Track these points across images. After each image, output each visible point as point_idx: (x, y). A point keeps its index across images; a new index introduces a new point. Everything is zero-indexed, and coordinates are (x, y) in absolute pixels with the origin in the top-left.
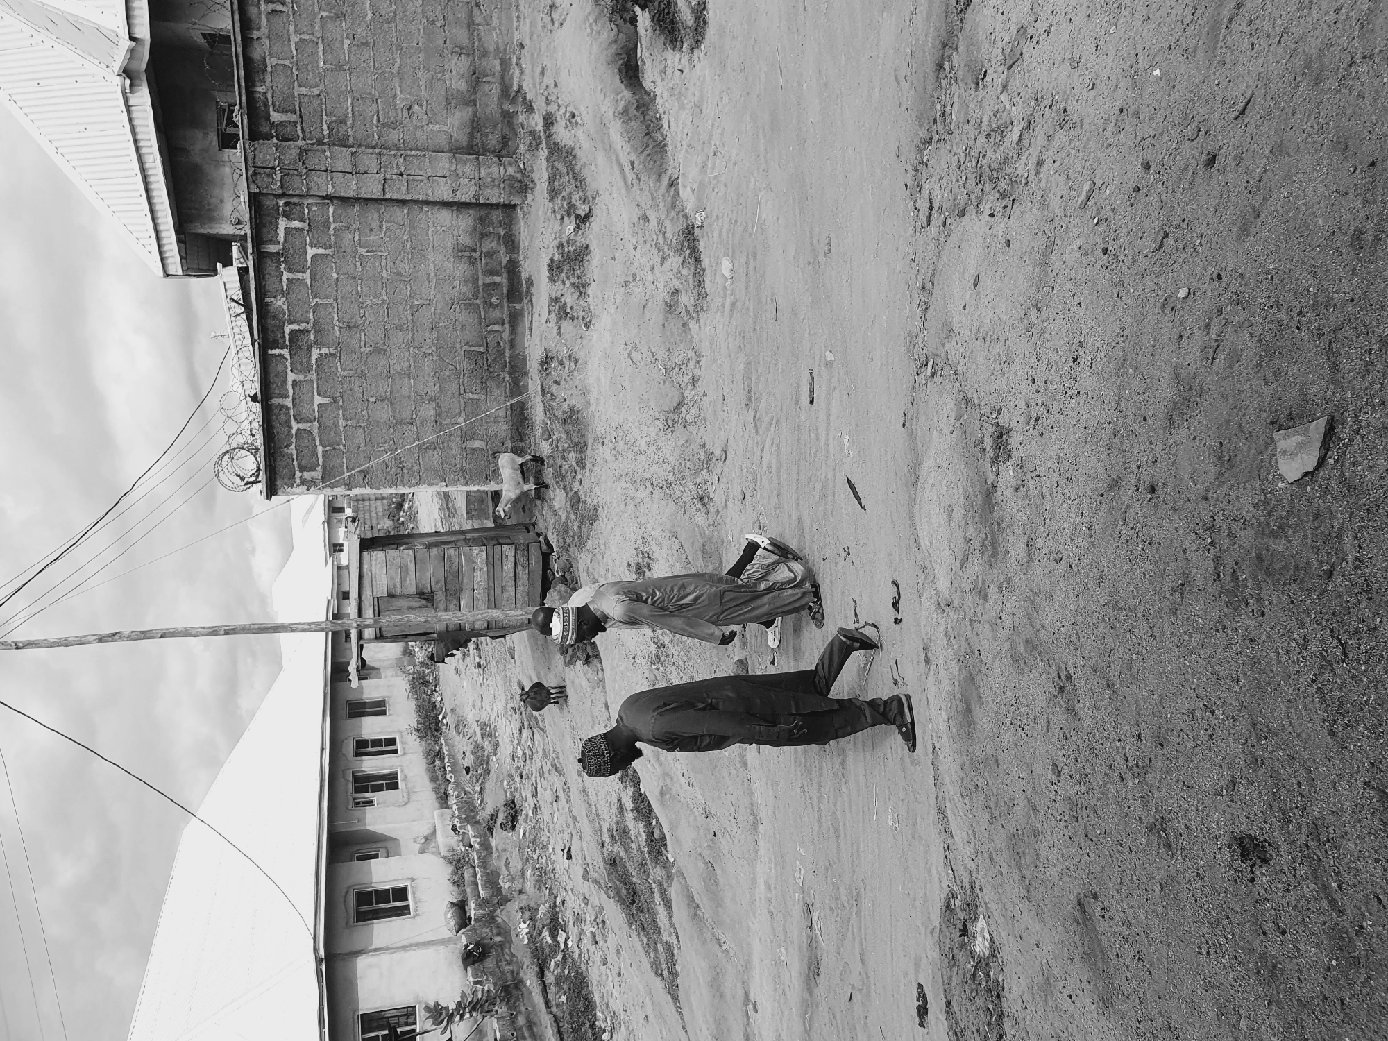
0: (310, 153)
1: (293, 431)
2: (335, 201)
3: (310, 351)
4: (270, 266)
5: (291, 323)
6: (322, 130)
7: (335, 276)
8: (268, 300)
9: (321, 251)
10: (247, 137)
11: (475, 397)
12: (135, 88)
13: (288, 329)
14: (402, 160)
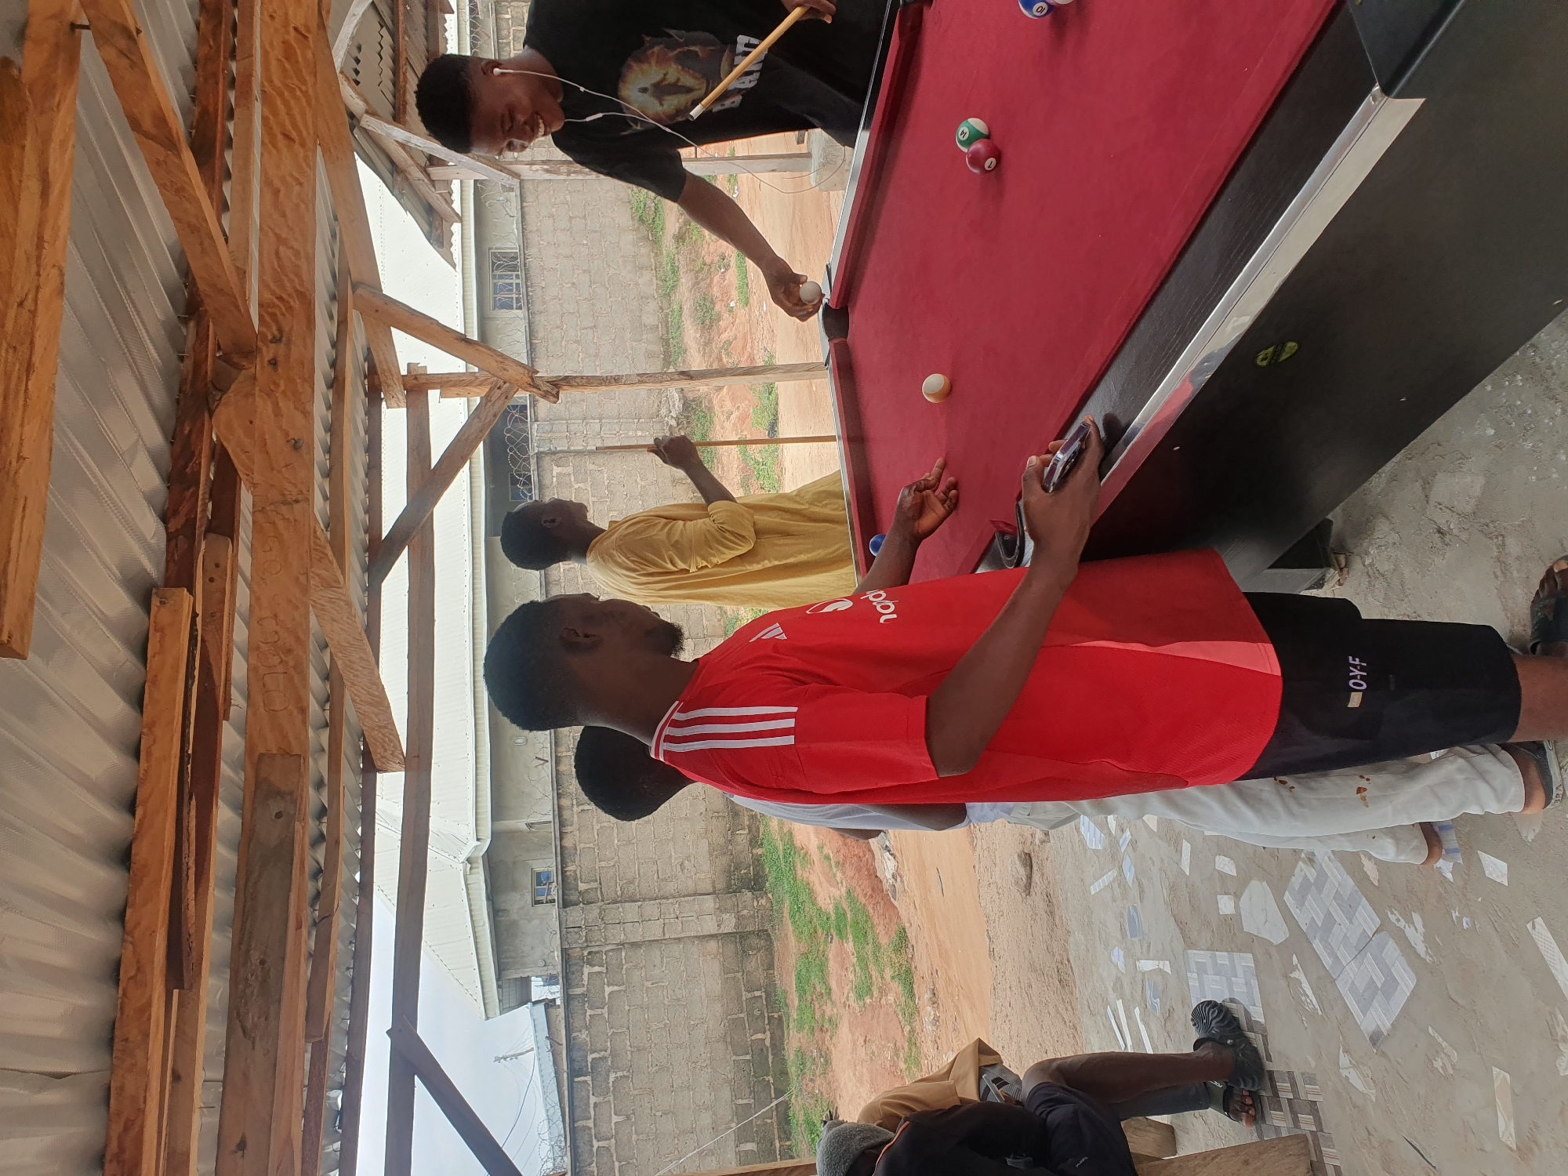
0: (607, 911)
1: (595, 1149)
2: (626, 946)
3: (608, 1076)
4: (575, 1004)
5: (593, 1052)
6: (616, 891)
7: (627, 1008)
8: (574, 1035)
9: (616, 988)
10: (561, 906)
11: (745, 1101)
12: (473, 871)
13: (589, 1059)
14: (677, 906)
